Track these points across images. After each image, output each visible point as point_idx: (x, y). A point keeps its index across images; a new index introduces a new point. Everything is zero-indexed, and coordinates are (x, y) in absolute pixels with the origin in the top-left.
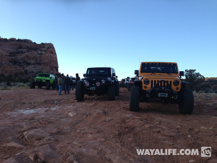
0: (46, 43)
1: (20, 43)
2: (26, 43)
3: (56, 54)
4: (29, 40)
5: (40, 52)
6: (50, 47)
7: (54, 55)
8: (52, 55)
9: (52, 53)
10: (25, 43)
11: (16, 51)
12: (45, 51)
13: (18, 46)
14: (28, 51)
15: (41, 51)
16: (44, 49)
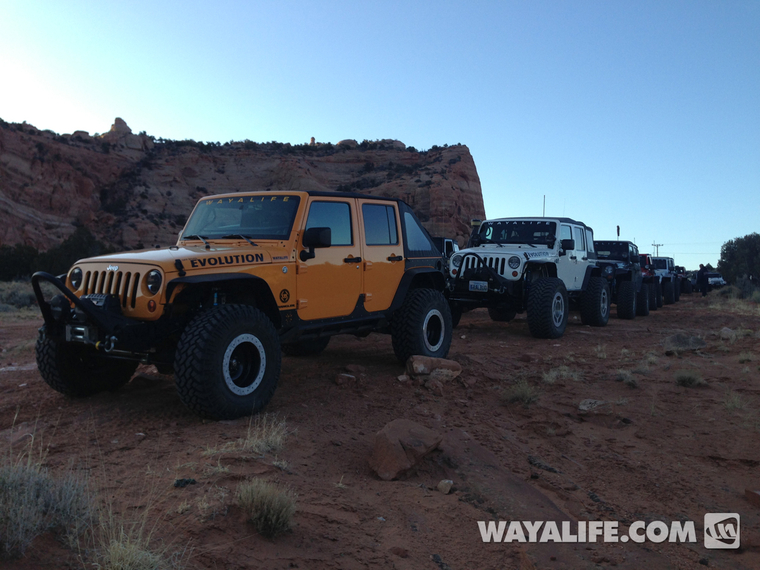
0: (446, 145)
1: (368, 153)
2: (387, 153)
3: (476, 180)
4: (396, 141)
5: (424, 177)
6: (460, 158)
7: (471, 183)
8: (464, 185)
9: (464, 177)
10: (382, 152)
11: (356, 180)
12: (442, 173)
13: (362, 165)
14: (390, 176)
15: (428, 174)
16: (438, 167)
